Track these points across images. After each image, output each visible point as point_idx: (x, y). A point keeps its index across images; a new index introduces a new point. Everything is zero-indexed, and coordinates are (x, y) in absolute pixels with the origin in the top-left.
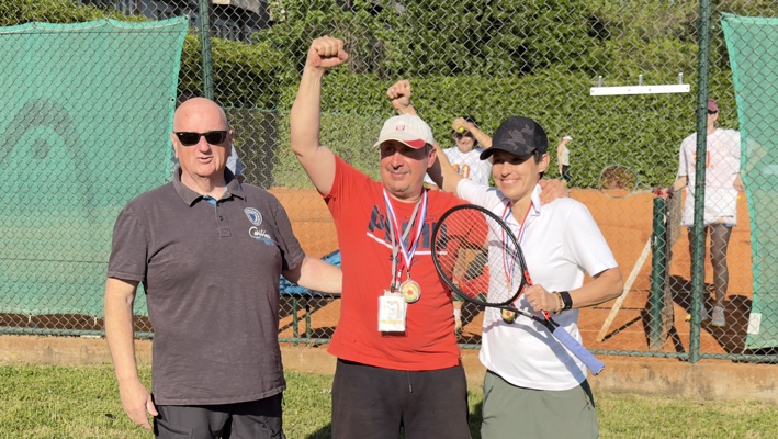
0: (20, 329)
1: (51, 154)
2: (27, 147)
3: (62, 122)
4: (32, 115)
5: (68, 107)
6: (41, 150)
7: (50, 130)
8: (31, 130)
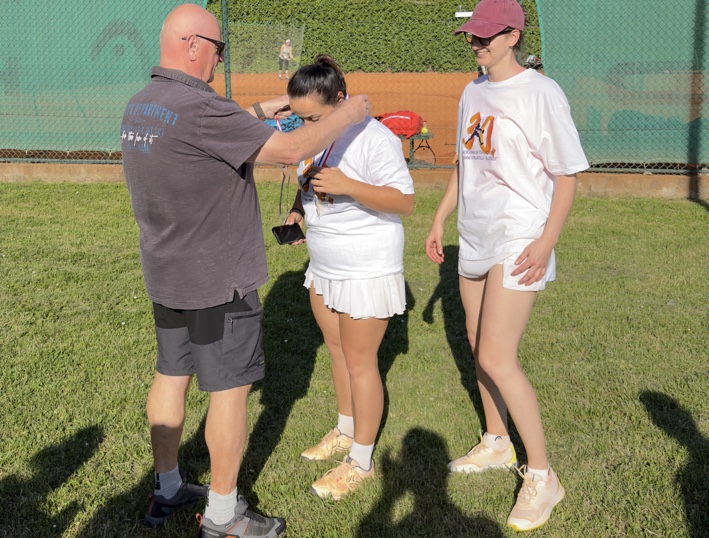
0: (104, 161)
1: (126, 53)
2: (111, 49)
3: (133, 33)
4: (114, 29)
5: (137, 25)
6: (119, 50)
7: (126, 38)
8: (113, 39)
